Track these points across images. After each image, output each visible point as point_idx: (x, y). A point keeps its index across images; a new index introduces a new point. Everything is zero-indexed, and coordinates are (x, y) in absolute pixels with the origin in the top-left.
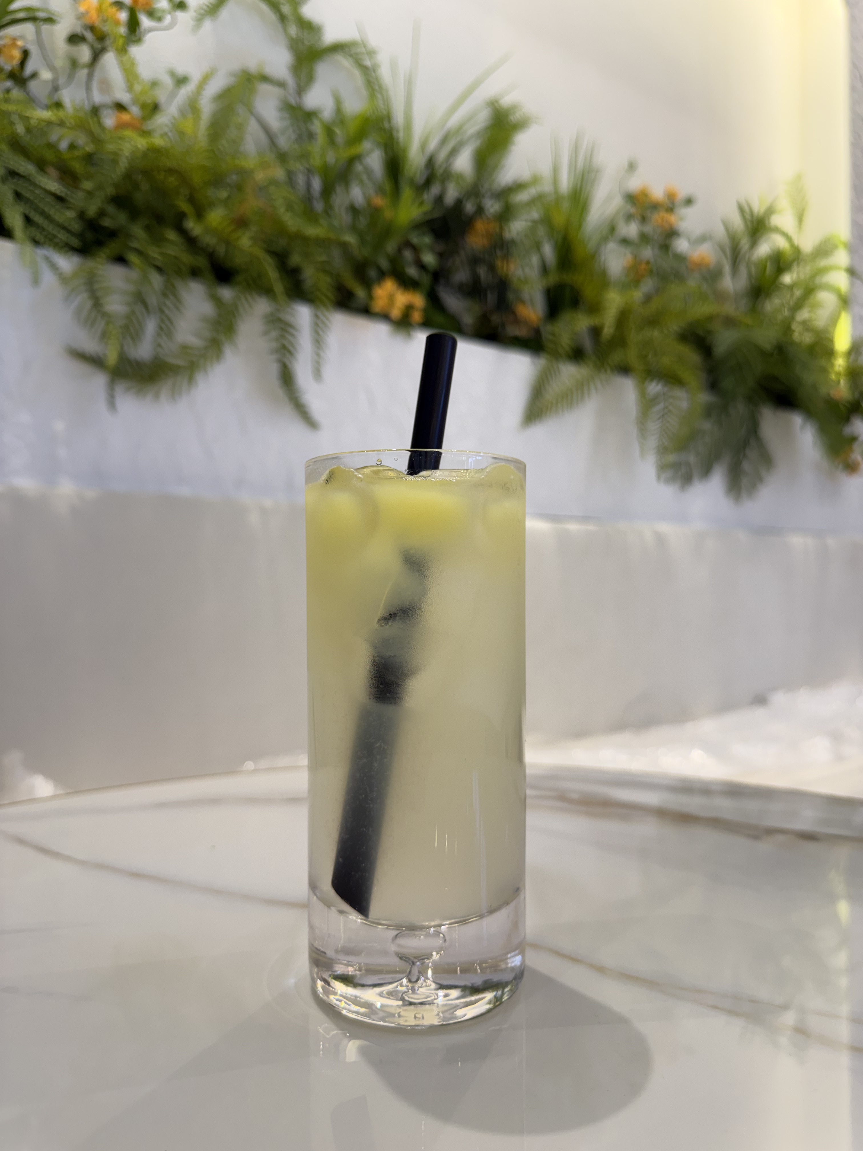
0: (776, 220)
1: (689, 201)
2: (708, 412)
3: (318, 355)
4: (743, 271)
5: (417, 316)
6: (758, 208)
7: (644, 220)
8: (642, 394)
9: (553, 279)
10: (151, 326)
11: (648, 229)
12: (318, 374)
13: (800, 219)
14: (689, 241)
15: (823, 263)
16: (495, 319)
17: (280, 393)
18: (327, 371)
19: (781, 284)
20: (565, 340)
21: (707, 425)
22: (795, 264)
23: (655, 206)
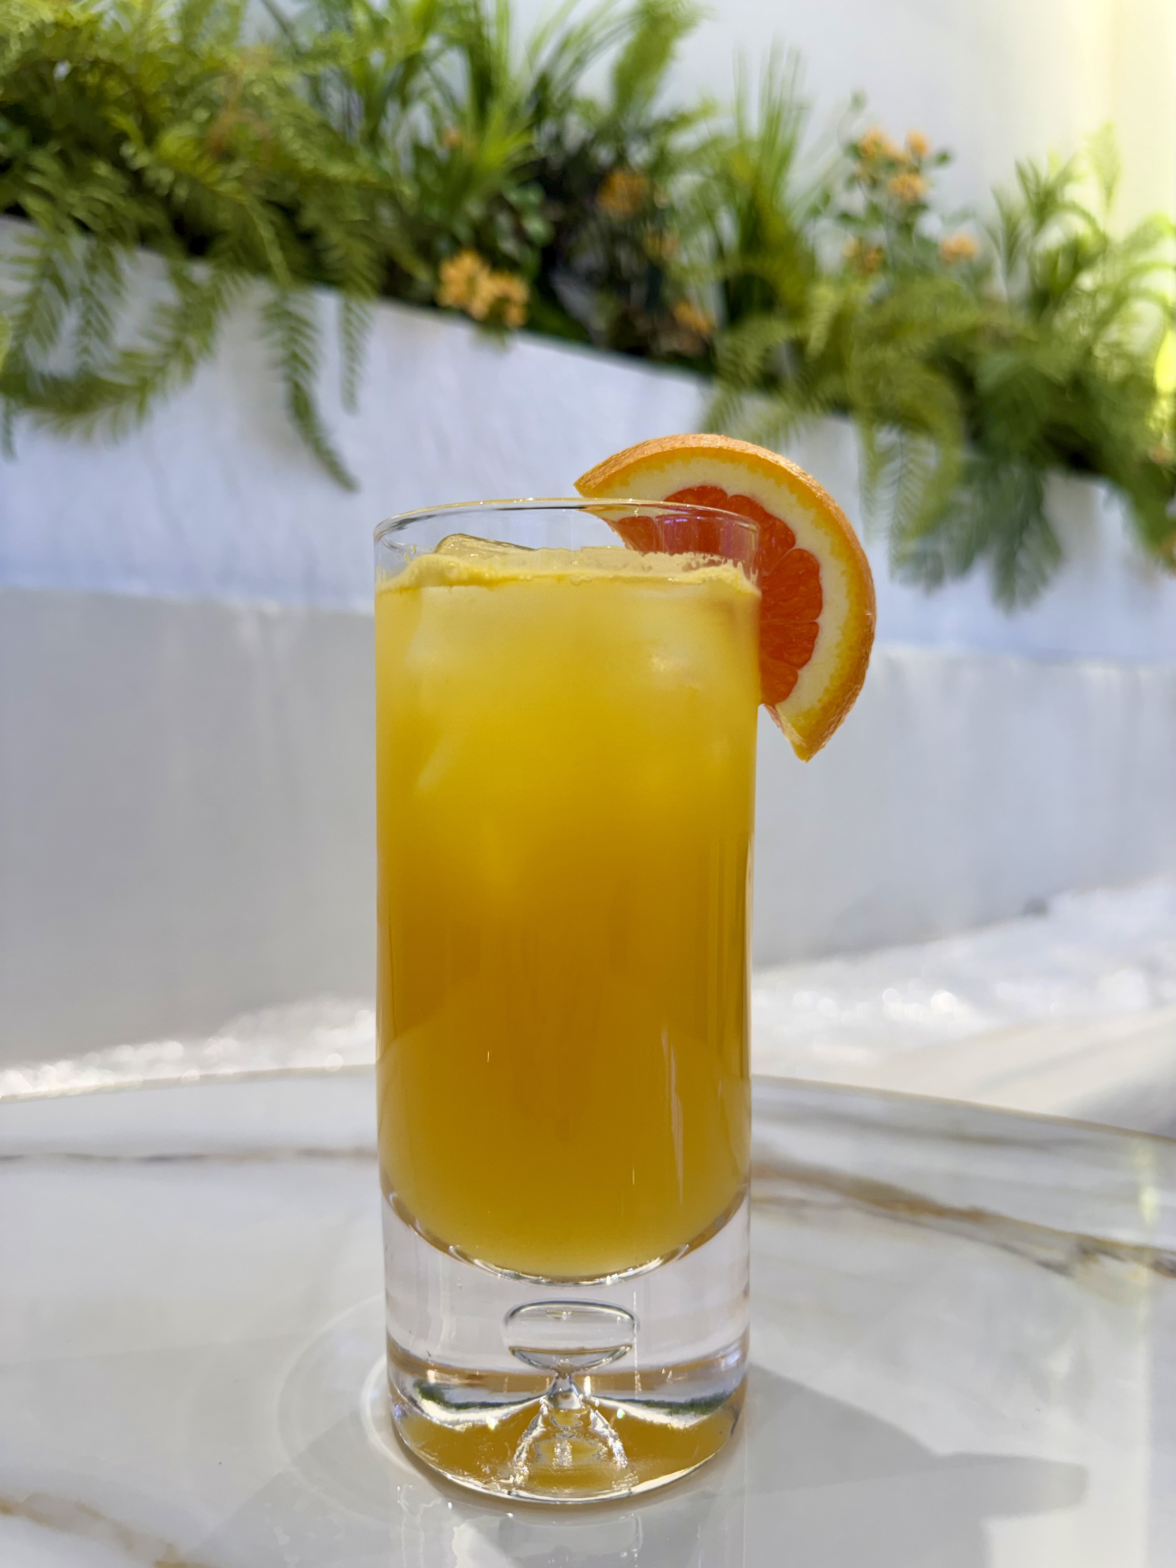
0: (1072, 193)
1: (943, 158)
2: (969, 475)
3: (352, 370)
4: (1023, 267)
5: (515, 315)
6: (1048, 173)
7: (874, 184)
8: (869, 444)
9: (734, 265)
10: (70, 320)
11: (881, 199)
12: (350, 400)
13: (1109, 190)
14: (942, 218)
15: (1141, 259)
16: (642, 324)
17: (289, 428)
18: (367, 396)
19: (1079, 289)
20: (752, 360)
21: (966, 497)
22: (1100, 258)
23: (892, 164)
